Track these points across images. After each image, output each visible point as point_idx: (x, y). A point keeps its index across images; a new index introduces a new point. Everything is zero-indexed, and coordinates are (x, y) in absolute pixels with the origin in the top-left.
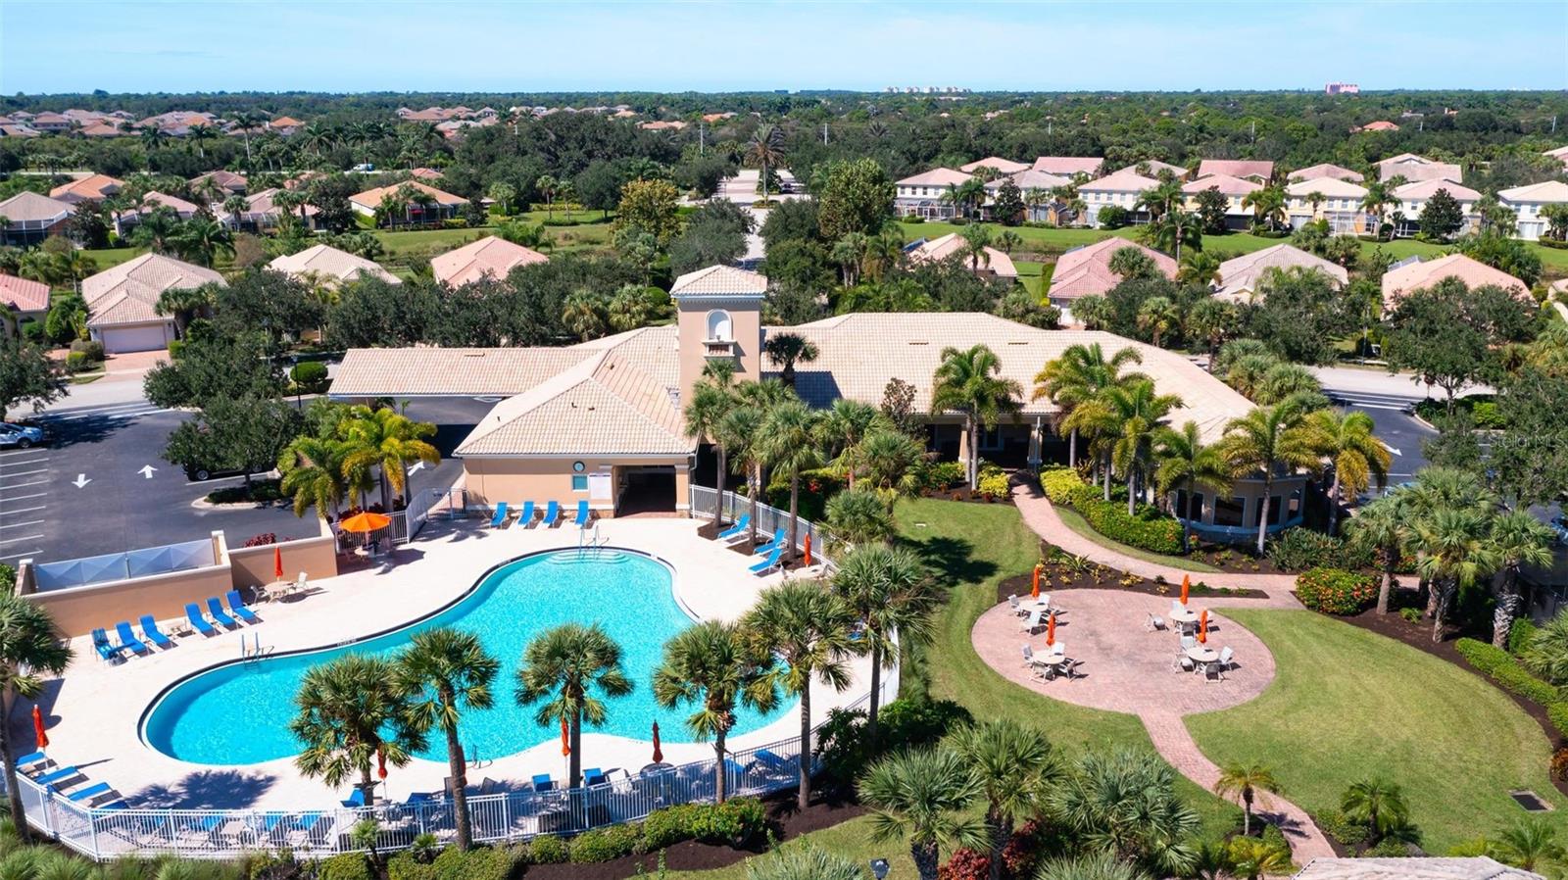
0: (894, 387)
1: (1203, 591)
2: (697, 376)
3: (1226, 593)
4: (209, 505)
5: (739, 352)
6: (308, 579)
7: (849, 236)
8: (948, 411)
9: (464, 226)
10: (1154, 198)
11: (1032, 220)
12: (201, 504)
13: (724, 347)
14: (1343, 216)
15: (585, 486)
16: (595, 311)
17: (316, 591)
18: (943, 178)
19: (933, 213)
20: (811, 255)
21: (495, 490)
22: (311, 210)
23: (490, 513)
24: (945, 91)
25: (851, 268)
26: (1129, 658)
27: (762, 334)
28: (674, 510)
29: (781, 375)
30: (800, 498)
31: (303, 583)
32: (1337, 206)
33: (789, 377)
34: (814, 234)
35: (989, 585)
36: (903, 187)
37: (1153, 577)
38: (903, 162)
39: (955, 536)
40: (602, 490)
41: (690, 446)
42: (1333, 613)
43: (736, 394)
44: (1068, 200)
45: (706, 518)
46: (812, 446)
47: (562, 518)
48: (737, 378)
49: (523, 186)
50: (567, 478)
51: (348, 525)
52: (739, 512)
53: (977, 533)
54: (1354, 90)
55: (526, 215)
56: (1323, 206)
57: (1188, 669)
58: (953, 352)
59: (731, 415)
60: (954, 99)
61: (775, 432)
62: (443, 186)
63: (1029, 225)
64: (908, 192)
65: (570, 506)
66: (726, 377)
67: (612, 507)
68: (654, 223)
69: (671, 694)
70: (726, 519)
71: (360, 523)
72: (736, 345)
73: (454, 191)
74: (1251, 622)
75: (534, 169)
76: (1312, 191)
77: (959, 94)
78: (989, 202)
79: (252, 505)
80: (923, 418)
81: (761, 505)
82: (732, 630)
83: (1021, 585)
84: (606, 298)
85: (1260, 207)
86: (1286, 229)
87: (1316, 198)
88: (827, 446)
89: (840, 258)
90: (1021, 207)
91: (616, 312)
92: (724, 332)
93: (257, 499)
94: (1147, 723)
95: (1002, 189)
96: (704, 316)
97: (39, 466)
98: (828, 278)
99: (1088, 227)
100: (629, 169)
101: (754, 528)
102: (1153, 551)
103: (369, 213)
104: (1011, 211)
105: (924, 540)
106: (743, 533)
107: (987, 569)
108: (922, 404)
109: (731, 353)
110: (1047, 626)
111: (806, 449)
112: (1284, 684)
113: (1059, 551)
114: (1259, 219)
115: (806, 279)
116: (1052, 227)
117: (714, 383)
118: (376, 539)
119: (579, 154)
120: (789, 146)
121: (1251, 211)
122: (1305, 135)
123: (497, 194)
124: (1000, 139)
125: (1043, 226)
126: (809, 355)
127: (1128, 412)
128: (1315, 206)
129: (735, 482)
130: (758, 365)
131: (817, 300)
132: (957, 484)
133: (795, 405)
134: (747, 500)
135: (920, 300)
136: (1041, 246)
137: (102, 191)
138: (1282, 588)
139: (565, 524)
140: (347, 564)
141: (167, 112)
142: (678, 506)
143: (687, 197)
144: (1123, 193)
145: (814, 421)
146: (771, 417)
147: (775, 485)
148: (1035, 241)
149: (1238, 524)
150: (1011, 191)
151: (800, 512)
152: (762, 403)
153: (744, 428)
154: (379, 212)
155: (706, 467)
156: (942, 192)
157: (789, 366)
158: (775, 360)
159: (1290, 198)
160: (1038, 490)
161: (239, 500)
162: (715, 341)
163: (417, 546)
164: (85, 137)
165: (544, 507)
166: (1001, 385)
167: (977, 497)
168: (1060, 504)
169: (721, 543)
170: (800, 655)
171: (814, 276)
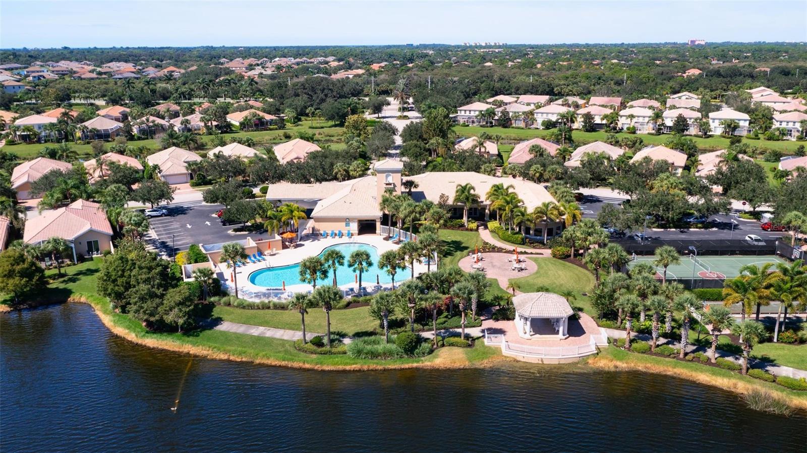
0: (442, 196)
1: (525, 253)
2: (383, 193)
3: (532, 253)
4: (234, 233)
5: (395, 186)
6: (276, 250)
7: (435, 138)
8: (459, 204)
9: (276, 129)
10: (564, 116)
11: (514, 125)
12: (231, 232)
13: (390, 184)
14: (642, 124)
15: (349, 226)
16: (345, 170)
17: (278, 253)
18: (478, 107)
19: (473, 122)
20: (420, 147)
21: (322, 227)
22: (215, 123)
23: (321, 234)
24: (493, 44)
25: (435, 151)
26: (499, 268)
27: (402, 180)
28: (375, 233)
29: (408, 192)
30: (413, 229)
31: (274, 251)
32: (641, 120)
33: (410, 193)
34: (421, 137)
35: (465, 252)
36: (461, 110)
37: (512, 250)
38: (462, 97)
39: (458, 240)
40: (354, 227)
41: (380, 214)
42: (559, 258)
43: (394, 198)
44: (529, 117)
45: (386, 235)
46: (416, 213)
47: (343, 235)
48: (394, 193)
49: (299, 110)
50: (344, 224)
51: (285, 236)
52: (395, 234)
53: (466, 239)
54: (703, 43)
55: (300, 123)
56: (635, 120)
57: (514, 270)
58: (461, 186)
59: (393, 204)
60: (497, 50)
61: (405, 209)
62: (264, 111)
63: (513, 128)
64: (463, 113)
65: (345, 232)
66: (391, 193)
67: (357, 232)
68: (358, 132)
69: (382, 266)
70: (391, 235)
71: (288, 235)
72: (394, 184)
73: (269, 113)
74: (535, 260)
75: (303, 103)
76: (630, 114)
77: (500, 47)
78: (496, 118)
79: (247, 233)
80: (451, 206)
81: (401, 231)
82: (396, 251)
83: (473, 252)
84: (347, 166)
85: (608, 121)
86: (620, 129)
87: (632, 117)
88: (420, 213)
89: (431, 147)
90: (510, 119)
91: (352, 171)
92: (390, 180)
93: (248, 231)
94: (499, 281)
95: (501, 112)
96: (385, 175)
97: (172, 222)
98: (426, 155)
99: (537, 128)
100: (344, 105)
101: (400, 237)
102: (515, 244)
103: (237, 124)
104: (505, 122)
105: (449, 241)
106: (396, 239)
107: (466, 248)
108: (450, 202)
109: (392, 186)
110: (478, 260)
111: (414, 214)
112: (537, 273)
113: (487, 243)
114: (607, 126)
115: (417, 156)
116: (522, 129)
117: (387, 195)
118: (291, 240)
119: (322, 96)
120: (413, 86)
121: (604, 122)
122: (649, 80)
123: (288, 114)
124: (509, 82)
125: (518, 128)
126: (416, 186)
127: (508, 203)
128: (631, 120)
129: (394, 224)
130: (400, 189)
131: (422, 164)
132: (462, 226)
133: (411, 201)
134: (398, 230)
135: (454, 167)
136: (516, 137)
137: (120, 113)
138: (547, 252)
139: (343, 237)
140: (285, 247)
141: (110, 62)
142: (377, 232)
143: (367, 113)
144: (553, 114)
145: (416, 206)
146: (404, 205)
147: (406, 226)
148: (514, 135)
149: (541, 236)
150: (505, 113)
151: (413, 232)
152: (402, 201)
153: (397, 208)
154: (241, 124)
155: (385, 220)
156: (477, 113)
157: (410, 190)
158: (406, 188)
159: (621, 116)
160: (486, 227)
161: (242, 231)
162: (388, 182)
163: (301, 242)
164: (82, 79)
165: (337, 232)
166: (474, 195)
167: (467, 230)
168: (492, 232)
169: (390, 242)
170: (411, 256)
171: (420, 155)
